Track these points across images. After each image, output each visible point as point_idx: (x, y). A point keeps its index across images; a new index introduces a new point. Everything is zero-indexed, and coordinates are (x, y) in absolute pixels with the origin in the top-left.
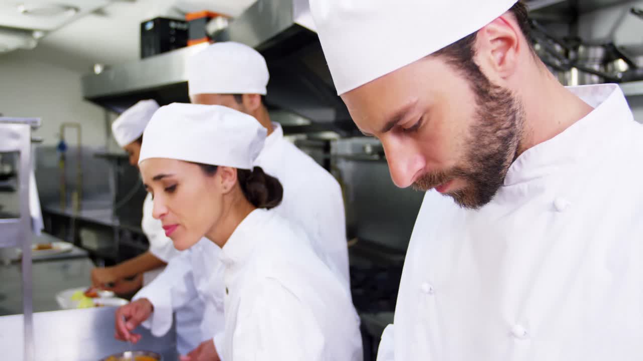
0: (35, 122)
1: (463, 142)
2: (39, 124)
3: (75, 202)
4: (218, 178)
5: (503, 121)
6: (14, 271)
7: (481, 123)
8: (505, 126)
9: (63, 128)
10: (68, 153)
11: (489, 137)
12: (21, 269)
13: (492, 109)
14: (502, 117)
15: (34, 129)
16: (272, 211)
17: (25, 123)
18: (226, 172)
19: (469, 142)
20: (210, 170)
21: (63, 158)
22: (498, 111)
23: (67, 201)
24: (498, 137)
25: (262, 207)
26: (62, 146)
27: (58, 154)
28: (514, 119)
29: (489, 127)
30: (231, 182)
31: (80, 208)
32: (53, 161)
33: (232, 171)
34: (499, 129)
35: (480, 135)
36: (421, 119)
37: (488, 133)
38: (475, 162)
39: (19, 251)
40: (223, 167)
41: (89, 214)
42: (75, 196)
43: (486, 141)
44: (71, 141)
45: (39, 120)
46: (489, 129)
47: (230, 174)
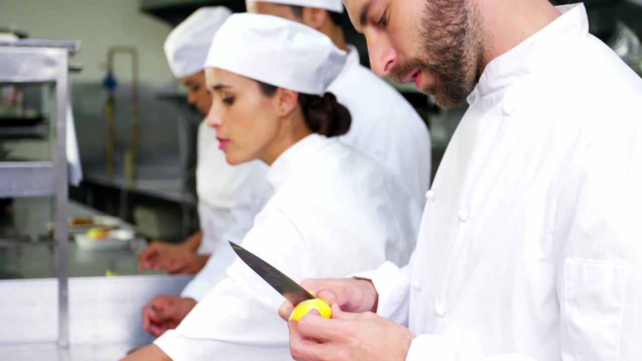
0: (73, 46)
1: (418, 34)
2: (77, 49)
3: (128, 168)
4: (276, 100)
5: (452, 17)
6: (43, 249)
7: (430, 17)
8: (454, 22)
9: (111, 54)
10: (118, 93)
11: (440, 31)
12: (51, 249)
13: (441, 7)
14: (452, 14)
15: (71, 54)
16: (333, 140)
17: (62, 47)
18: (285, 94)
19: (423, 34)
20: (269, 90)
21: (111, 101)
22: (448, 9)
23: (117, 168)
24: (448, 31)
25: (321, 134)
26: (110, 83)
27: (104, 95)
28: (466, 18)
29: (439, 22)
30: (290, 105)
31: (135, 177)
32: (97, 104)
33: (292, 94)
34: (448, 24)
35: (431, 29)
36: (385, 12)
37: (438, 26)
38: (431, 53)
39: (49, 226)
40: (283, 89)
41: (148, 186)
42: (128, 159)
43: (437, 33)
44: (123, 74)
45: (78, 44)
46: (439, 23)
47: (290, 97)
